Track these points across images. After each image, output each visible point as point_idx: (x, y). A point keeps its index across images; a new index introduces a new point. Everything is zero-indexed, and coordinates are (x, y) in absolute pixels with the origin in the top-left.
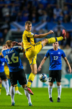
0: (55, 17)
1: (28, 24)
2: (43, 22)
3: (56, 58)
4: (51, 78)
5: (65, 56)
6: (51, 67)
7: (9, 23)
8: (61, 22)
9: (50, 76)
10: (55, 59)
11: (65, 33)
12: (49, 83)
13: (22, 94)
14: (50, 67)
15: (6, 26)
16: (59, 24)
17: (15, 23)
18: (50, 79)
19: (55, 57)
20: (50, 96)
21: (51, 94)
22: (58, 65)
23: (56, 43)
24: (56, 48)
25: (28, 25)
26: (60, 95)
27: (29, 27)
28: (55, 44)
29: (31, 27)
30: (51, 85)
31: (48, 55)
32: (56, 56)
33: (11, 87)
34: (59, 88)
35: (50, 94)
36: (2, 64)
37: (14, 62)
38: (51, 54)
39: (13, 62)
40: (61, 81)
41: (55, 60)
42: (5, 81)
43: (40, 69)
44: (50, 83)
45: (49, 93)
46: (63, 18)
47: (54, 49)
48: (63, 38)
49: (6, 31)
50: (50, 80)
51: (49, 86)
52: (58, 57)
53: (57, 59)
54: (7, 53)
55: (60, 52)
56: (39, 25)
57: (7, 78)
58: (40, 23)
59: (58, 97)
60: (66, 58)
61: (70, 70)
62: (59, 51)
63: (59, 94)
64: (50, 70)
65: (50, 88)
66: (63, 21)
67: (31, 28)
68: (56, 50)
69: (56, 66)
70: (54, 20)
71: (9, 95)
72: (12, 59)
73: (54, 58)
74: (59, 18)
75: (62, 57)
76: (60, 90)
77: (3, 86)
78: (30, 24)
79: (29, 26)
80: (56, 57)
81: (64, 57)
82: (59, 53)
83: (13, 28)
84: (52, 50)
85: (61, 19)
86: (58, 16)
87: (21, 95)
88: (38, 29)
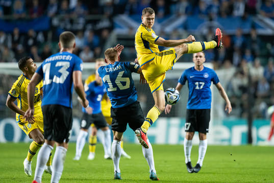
0: (203, 7)
1: (147, 14)
2: (178, 16)
3: (200, 85)
4: (189, 124)
5: (218, 81)
6: (189, 104)
7: (111, 18)
8: (214, 16)
9: (188, 121)
10: (197, 88)
11: (220, 35)
12: (186, 133)
13: (129, 157)
14: (189, 102)
15: (105, 24)
16: (211, 20)
17: (124, 18)
18: (187, 126)
19: (197, 83)
20: (186, 159)
21: (189, 156)
22: (203, 100)
23: (201, 57)
24: (199, 66)
25: (148, 16)
26: (203, 158)
27: (149, 19)
28: (199, 58)
29: (152, 19)
30: (190, 138)
31: (184, 79)
32: (199, 82)
33: (115, 141)
34: (203, 144)
35: (187, 155)
36: (97, 97)
37: (122, 88)
38: (191, 77)
39: (118, 88)
40: (208, 132)
41: (197, 90)
42: (104, 130)
43: (169, 108)
44: (188, 133)
45: (185, 153)
46: (219, 7)
47: (195, 68)
48: (216, 43)
49: (105, 33)
50: (187, 128)
51: (186, 141)
52: (203, 84)
53: (202, 87)
54: (108, 70)
55: (208, 74)
56: (171, 21)
57: (108, 124)
58: (173, 17)
59: (198, 163)
60: (219, 84)
61: (228, 108)
62: (206, 72)
63: (202, 156)
64: (188, 110)
65: (188, 144)
66: (219, 14)
67: (153, 22)
68: (199, 69)
69: (200, 102)
70: (200, 12)
71: (109, 158)
72: (117, 82)
73: (196, 85)
74: (210, 7)
75: (212, 82)
76: (203, 149)
77: (98, 140)
78: (152, 14)
79: (150, 17)
80: (201, 83)
81: (215, 83)
82: (206, 76)
83: (120, 27)
84: (192, 70)
85: (215, 10)
86: (209, 4)
87: (128, 159)
88: (168, 29)
